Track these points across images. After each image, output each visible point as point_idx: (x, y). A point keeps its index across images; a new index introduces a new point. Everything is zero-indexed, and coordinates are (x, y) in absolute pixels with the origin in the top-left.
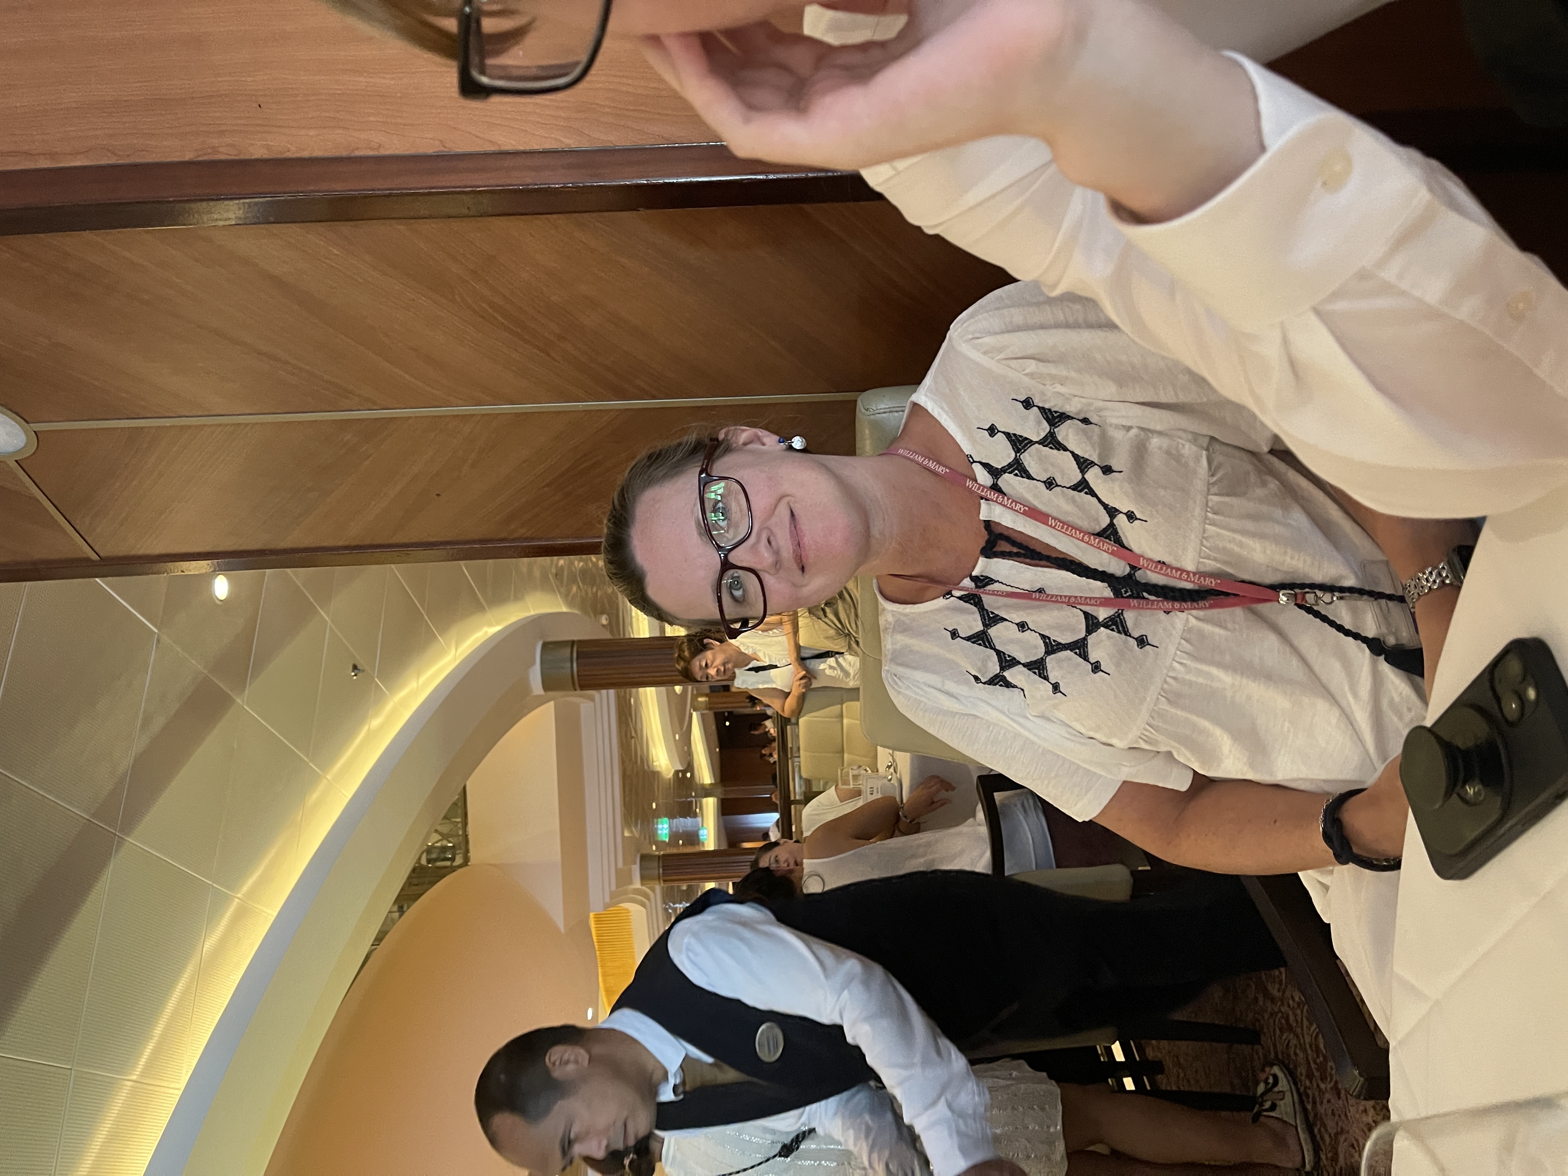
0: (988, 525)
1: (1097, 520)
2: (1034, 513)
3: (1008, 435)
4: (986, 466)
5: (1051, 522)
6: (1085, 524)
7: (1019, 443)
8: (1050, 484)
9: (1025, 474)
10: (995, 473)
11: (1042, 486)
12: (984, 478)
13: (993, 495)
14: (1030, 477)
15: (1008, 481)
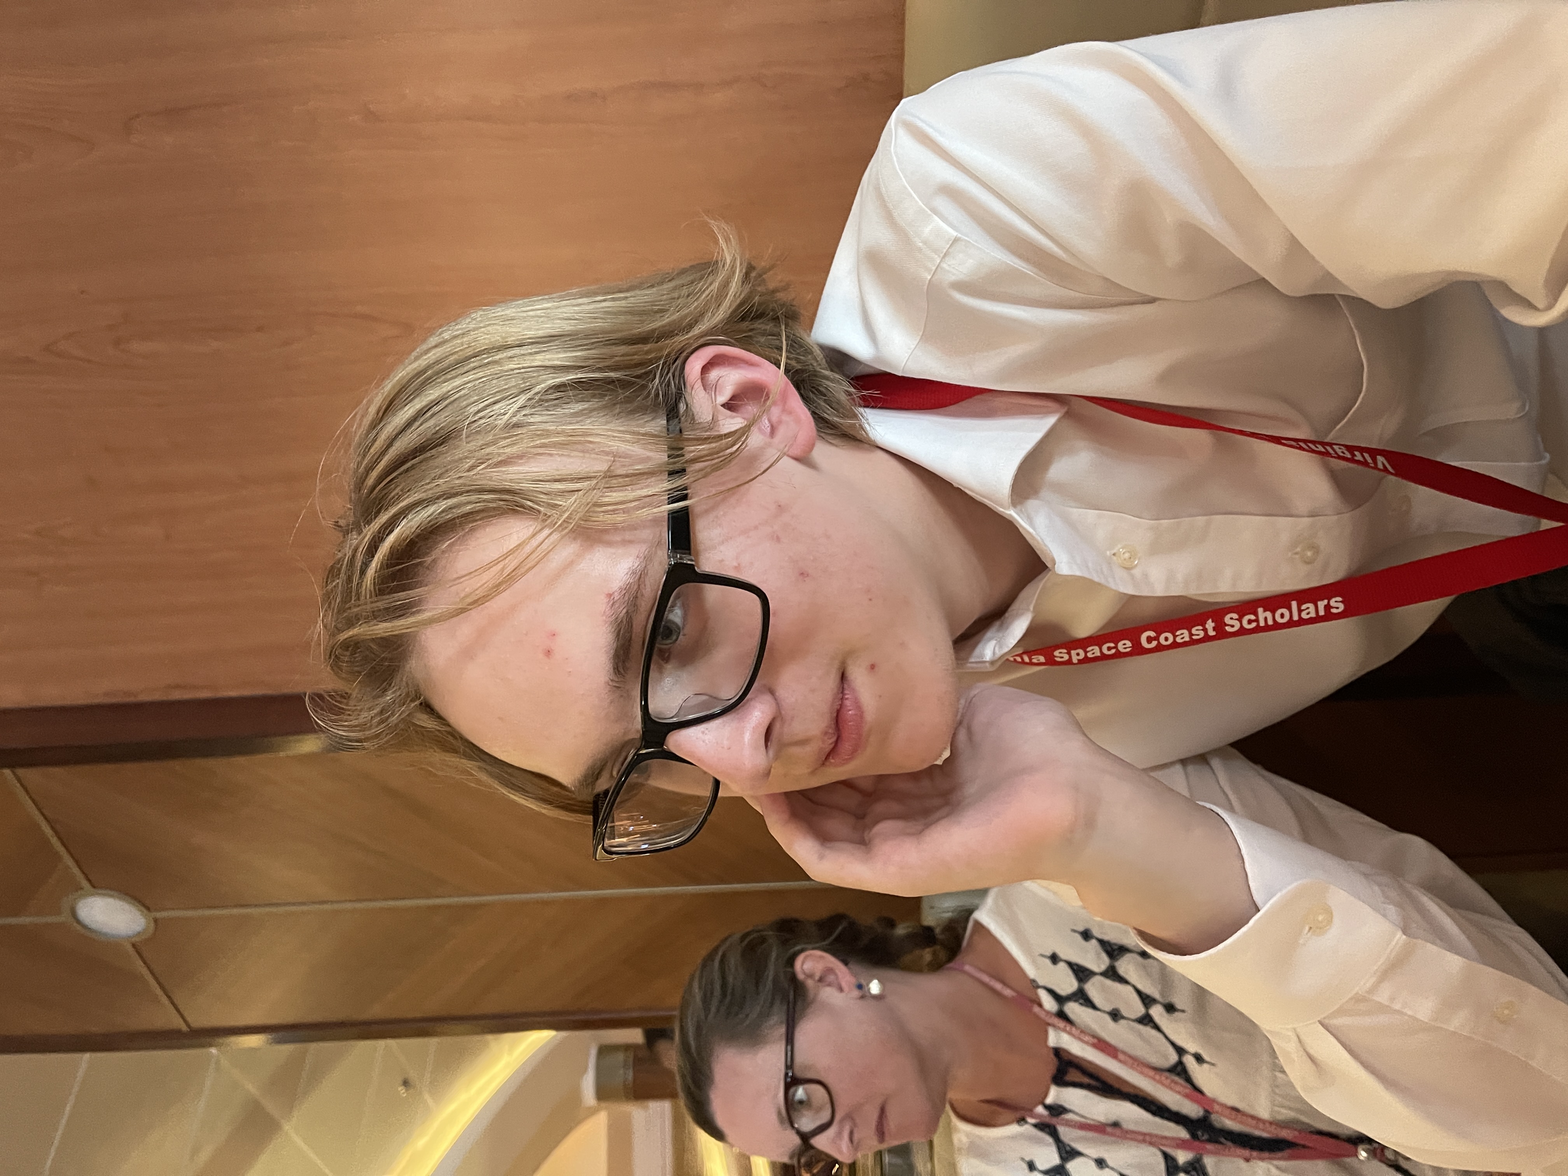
0: (1058, 1052)
1: (1166, 1057)
2: (1102, 1045)
3: (1070, 964)
4: (1051, 992)
5: (1121, 1056)
6: (1155, 1060)
7: (1081, 973)
8: (1115, 1015)
9: (1089, 1003)
10: (1060, 999)
11: (1108, 1018)
12: (1049, 1004)
13: (1061, 1024)
14: (1094, 1007)
15: (1073, 1009)
